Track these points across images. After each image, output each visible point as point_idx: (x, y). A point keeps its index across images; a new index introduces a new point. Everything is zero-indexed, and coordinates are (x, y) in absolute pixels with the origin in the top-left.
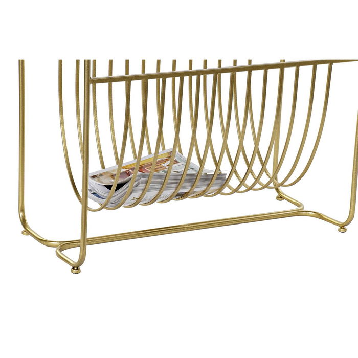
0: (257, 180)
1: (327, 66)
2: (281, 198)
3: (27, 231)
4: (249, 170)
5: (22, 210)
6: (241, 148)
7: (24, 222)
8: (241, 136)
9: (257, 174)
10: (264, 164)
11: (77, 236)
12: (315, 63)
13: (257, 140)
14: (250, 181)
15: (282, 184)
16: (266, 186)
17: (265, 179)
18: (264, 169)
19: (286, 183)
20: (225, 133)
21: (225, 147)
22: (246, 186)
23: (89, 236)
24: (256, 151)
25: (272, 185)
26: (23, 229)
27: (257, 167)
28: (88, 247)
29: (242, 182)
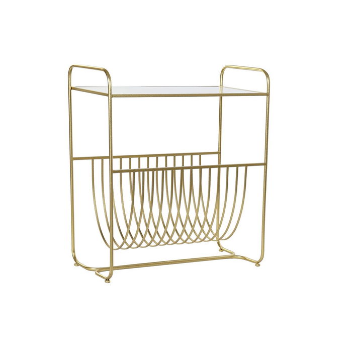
0: (206, 236)
1: (244, 168)
2: (222, 250)
3: (77, 264)
4: (202, 230)
5: (74, 251)
6: (197, 218)
7: (75, 258)
8: (197, 211)
9: (206, 232)
10: (210, 226)
11: (108, 265)
12: (237, 166)
13: (206, 213)
14: (202, 236)
15: (221, 239)
16: (212, 239)
17: (211, 235)
18: (210, 230)
19: (224, 238)
20: (188, 210)
21: (188, 217)
22: (200, 239)
23: (115, 265)
24: (206, 219)
25: (215, 239)
26: (75, 262)
27: (206, 228)
28: (114, 271)
29: (198, 237)
